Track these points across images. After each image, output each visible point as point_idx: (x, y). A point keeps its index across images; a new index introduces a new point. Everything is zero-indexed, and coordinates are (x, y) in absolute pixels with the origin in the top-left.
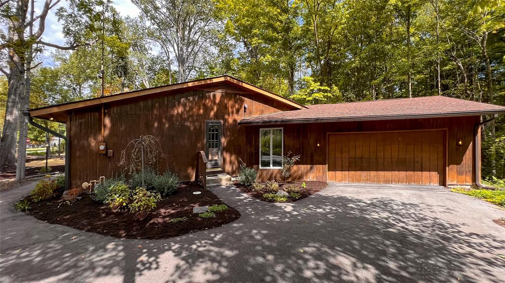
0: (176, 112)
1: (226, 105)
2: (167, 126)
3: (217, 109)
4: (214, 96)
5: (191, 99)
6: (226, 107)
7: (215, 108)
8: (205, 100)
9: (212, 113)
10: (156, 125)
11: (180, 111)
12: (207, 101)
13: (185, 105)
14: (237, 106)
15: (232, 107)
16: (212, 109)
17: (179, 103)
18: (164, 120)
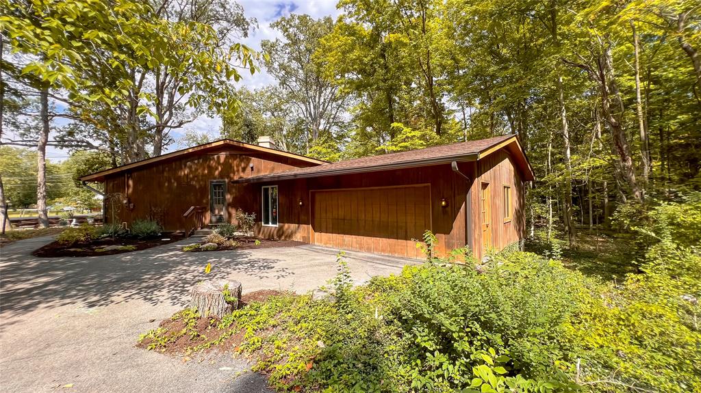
0: (183, 173)
1: (231, 164)
2: (175, 184)
3: (222, 169)
4: (218, 158)
5: (196, 161)
6: (231, 167)
7: (220, 169)
8: (210, 162)
9: (217, 173)
10: (166, 184)
11: (186, 172)
12: (212, 162)
13: (190, 168)
14: (243, 165)
15: (237, 167)
16: (217, 169)
17: (185, 166)
18: (173, 181)
